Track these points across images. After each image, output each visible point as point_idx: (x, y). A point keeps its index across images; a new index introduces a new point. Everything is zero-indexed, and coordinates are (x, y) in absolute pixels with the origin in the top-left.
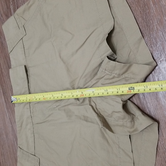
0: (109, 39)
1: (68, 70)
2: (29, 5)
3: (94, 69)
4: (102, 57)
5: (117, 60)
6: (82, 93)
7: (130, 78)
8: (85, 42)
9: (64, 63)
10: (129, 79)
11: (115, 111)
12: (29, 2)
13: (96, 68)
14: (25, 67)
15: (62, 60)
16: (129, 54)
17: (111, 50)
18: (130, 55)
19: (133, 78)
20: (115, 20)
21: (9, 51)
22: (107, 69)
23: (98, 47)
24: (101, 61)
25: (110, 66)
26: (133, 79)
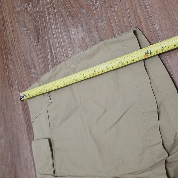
2: (56, 72)
6: (95, 71)
12: (56, 69)
14: (49, 140)
21: (32, 120)
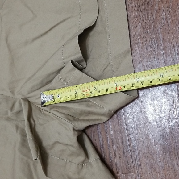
0: (83, 38)
1: (12, 64)
3: (50, 75)
4: (65, 61)
5: (86, 70)
7: (95, 104)
8: (49, 30)
9: (10, 51)
10: (93, 104)
11: (59, 141)
13: (53, 73)
15: (8, 46)
16: (105, 68)
17: (80, 54)
18: (105, 70)
19: (98, 106)
20: (101, 13)
22: (67, 79)
23: (65, 44)
24: (63, 66)
25: (73, 77)
26: (99, 108)
